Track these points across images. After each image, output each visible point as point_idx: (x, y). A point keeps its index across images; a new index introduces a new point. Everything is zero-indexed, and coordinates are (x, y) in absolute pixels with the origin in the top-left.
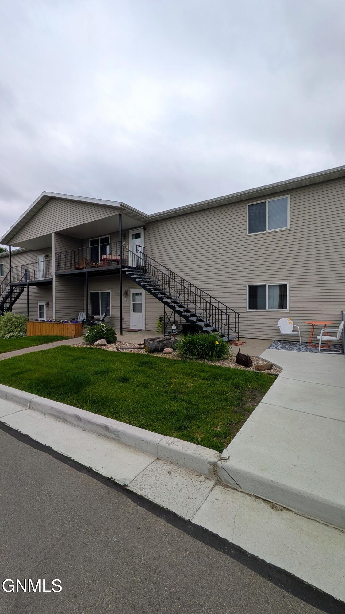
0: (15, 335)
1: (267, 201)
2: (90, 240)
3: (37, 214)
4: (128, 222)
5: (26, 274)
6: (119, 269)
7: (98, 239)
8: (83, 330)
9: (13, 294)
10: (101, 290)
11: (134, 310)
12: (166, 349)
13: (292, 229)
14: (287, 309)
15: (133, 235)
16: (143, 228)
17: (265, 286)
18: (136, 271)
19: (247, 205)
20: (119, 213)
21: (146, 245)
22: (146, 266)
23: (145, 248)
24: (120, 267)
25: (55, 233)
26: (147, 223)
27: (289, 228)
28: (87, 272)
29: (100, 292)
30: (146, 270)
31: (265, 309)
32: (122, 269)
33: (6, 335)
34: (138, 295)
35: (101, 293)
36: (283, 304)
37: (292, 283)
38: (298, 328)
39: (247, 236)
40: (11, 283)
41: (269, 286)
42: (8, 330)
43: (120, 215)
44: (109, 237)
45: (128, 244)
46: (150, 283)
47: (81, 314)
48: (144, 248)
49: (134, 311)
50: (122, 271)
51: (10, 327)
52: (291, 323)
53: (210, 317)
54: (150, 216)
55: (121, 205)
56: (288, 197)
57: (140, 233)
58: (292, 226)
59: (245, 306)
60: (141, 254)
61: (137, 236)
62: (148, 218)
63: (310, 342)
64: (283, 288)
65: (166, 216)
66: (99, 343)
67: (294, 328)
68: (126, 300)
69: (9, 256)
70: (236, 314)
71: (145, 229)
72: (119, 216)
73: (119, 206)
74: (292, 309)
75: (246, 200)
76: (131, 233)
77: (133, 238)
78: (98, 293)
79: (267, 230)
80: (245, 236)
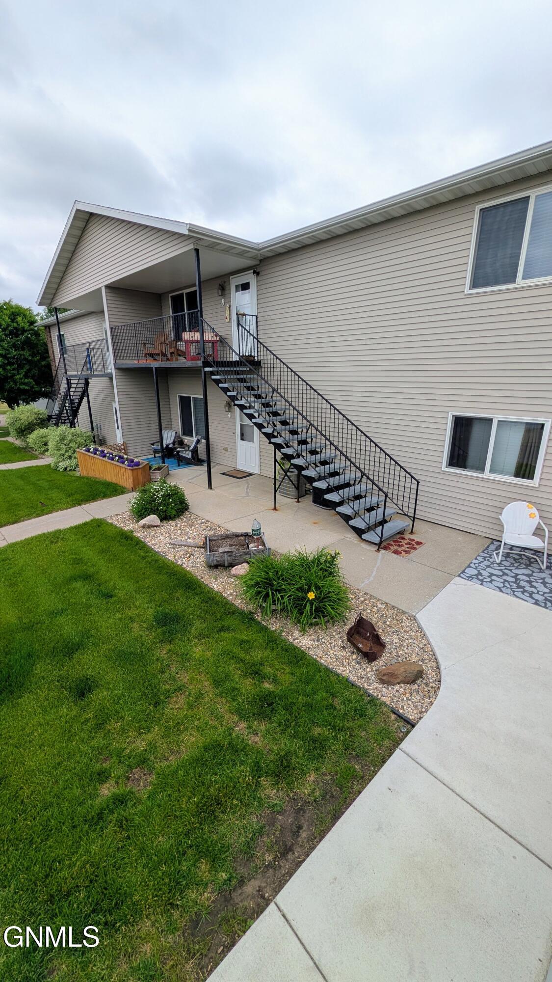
0: (72, 464)
1: (533, 194)
2: (170, 295)
3: (78, 247)
4: (211, 264)
5: (88, 356)
6: (200, 368)
7: (182, 295)
8: (151, 474)
9: (72, 390)
10: (195, 394)
11: (242, 435)
12: (236, 569)
14: (532, 479)
15: (237, 287)
16: (252, 271)
17: (490, 421)
19: (478, 208)
20: (191, 247)
21: (260, 310)
22: (259, 354)
23: (257, 316)
24: (201, 365)
25: (107, 287)
26: (261, 261)
28: (156, 368)
29: (192, 396)
30: (260, 362)
31: (482, 469)
32: (206, 369)
33: (60, 464)
35: (194, 398)
36: (525, 469)
38: (544, 530)
39: (466, 295)
40: (66, 373)
41: (499, 422)
42: (63, 455)
43: (197, 251)
44: (196, 291)
45: (230, 306)
46: (264, 389)
48: (255, 317)
49: (242, 439)
50: (205, 372)
52: (532, 515)
53: (362, 477)
54: (261, 246)
55: (189, 230)
57: (248, 283)
59: (439, 460)
60: (242, 332)
61: (245, 287)
62: (259, 250)
64: (534, 433)
66: (146, 524)
67: (537, 528)
68: (230, 416)
69: (55, 324)
70: (414, 481)
71: (257, 273)
72: (194, 254)
73: (186, 233)
74: (543, 482)
75: (477, 194)
76: (235, 281)
77: (237, 291)
78: (190, 397)
79: (520, 281)
80: (461, 295)
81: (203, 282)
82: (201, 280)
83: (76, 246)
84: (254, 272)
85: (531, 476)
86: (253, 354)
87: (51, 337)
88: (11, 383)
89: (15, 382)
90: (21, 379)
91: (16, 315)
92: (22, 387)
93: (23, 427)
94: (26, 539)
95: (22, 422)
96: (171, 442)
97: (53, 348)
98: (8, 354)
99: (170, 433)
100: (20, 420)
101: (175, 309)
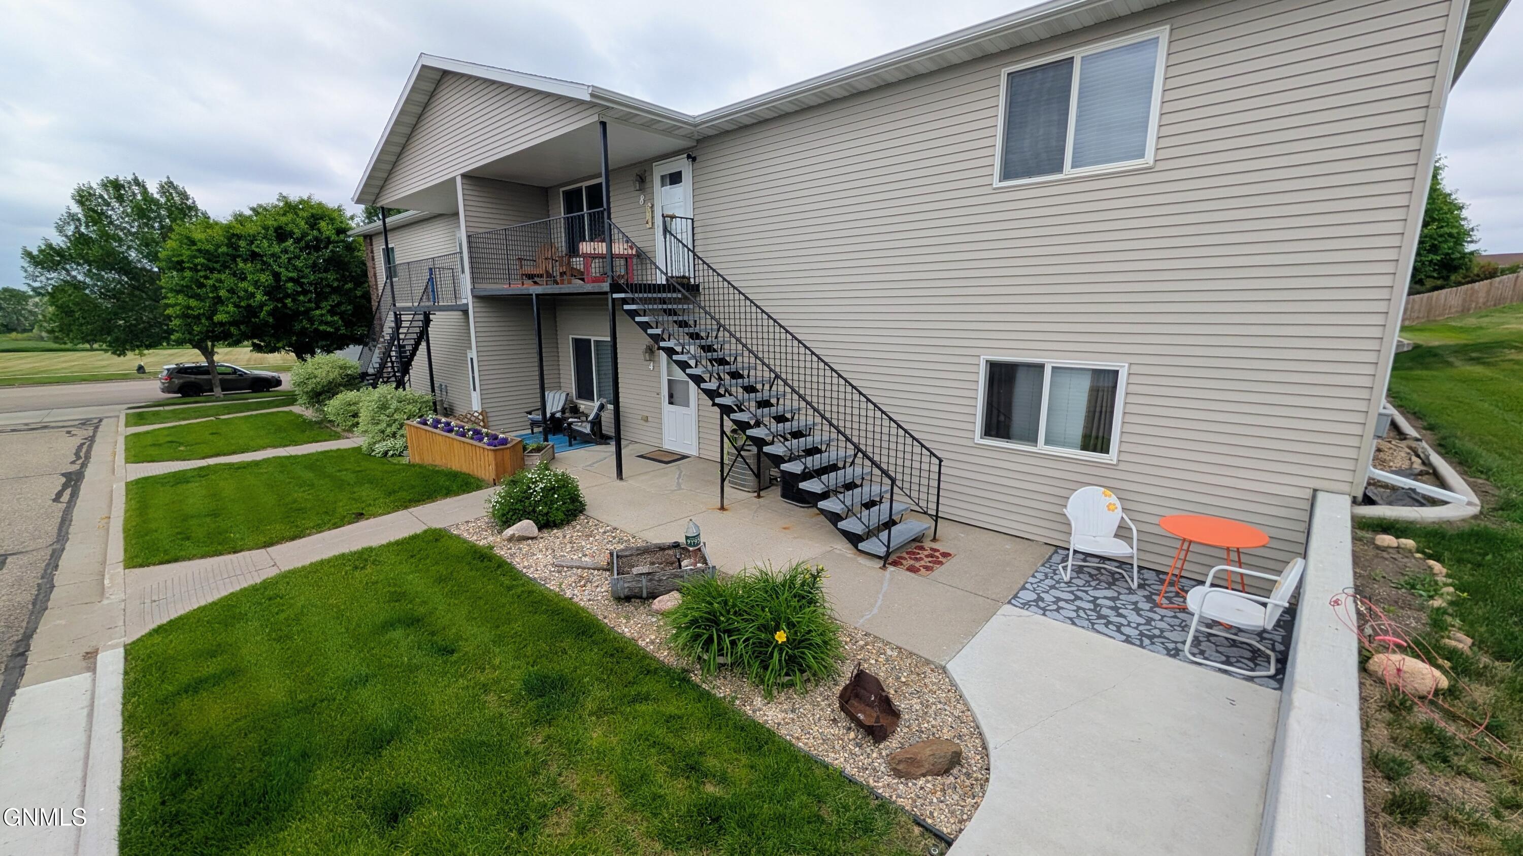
0: (397, 446)
1: (1078, 54)
2: (561, 190)
3: (422, 118)
4: (631, 143)
5: (431, 279)
6: (606, 293)
7: (580, 189)
8: (526, 458)
9: (401, 331)
10: (598, 335)
11: (671, 396)
12: (659, 602)
13: (1161, 166)
14: (1107, 452)
15: (663, 178)
16: (685, 156)
17: (1041, 367)
19: (1005, 71)
20: (595, 118)
21: (697, 211)
22: (697, 274)
23: (692, 220)
24: (608, 290)
25: (464, 176)
26: (698, 141)
27: (1151, 163)
28: (537, 295)
29: (593, 339)
30: (698, 286)
31: (1034, 440)
32: (615, 296)
33: (377, 446)
35: (596, 341)
36: (1095, 436)
37: (1135, 369)
38: (1131, 529)
39: (994, 189)
40: (395, 305)
41: (1054, 369)
42: (383, 432)
43: (604, 124)
44: (601, 184)
45: (653, 206)
46: (704, 325)
47: (551, 394)
48: (690, 221)
49: (671, 403)
50: (614, 300)
52: (1112, 507)
53: (855, 455)
54: (698, 120)
55: (592, 95)
56: (1162, 33)
57: (680, 172)
58: (1162, 154)
59: (969, 427)
60: (671, 242)
61: (675, 178)
62: (696, 126)
63: (1176, 572)
64: (1103, 383)
65: (766, 111)
66: (514, 534)
67: (1119, 527)
68: (651, 368)
69: (381, 233)
70: (933, 458)
71: (693, 159)
72: (599, 128)
73: (587, 98)
74: (1124, 457)
75: (1002, 53)
76: (661, 170)
77: (663, 185)
78: (589, 341)
79: (1068, 170)
80: (988, 190)
81: (613, 170)
82: (610, 168)
83: (419, 118)
84: (689, 157)
85: (1105, 449)
86: (687, 275)
87: (372, 252)
88: (305, 322)
89: (311, 321)
90: (322, 315)
91: (318, 219)
92: (321, 328)
93: (319, 387)
94: (311, 564)
95: (318, 380)
96: (560, 408)
97: (374, 268)
98: (303, 277)
99: (557, 396)
100: (315, 377)
101: (569, 210)
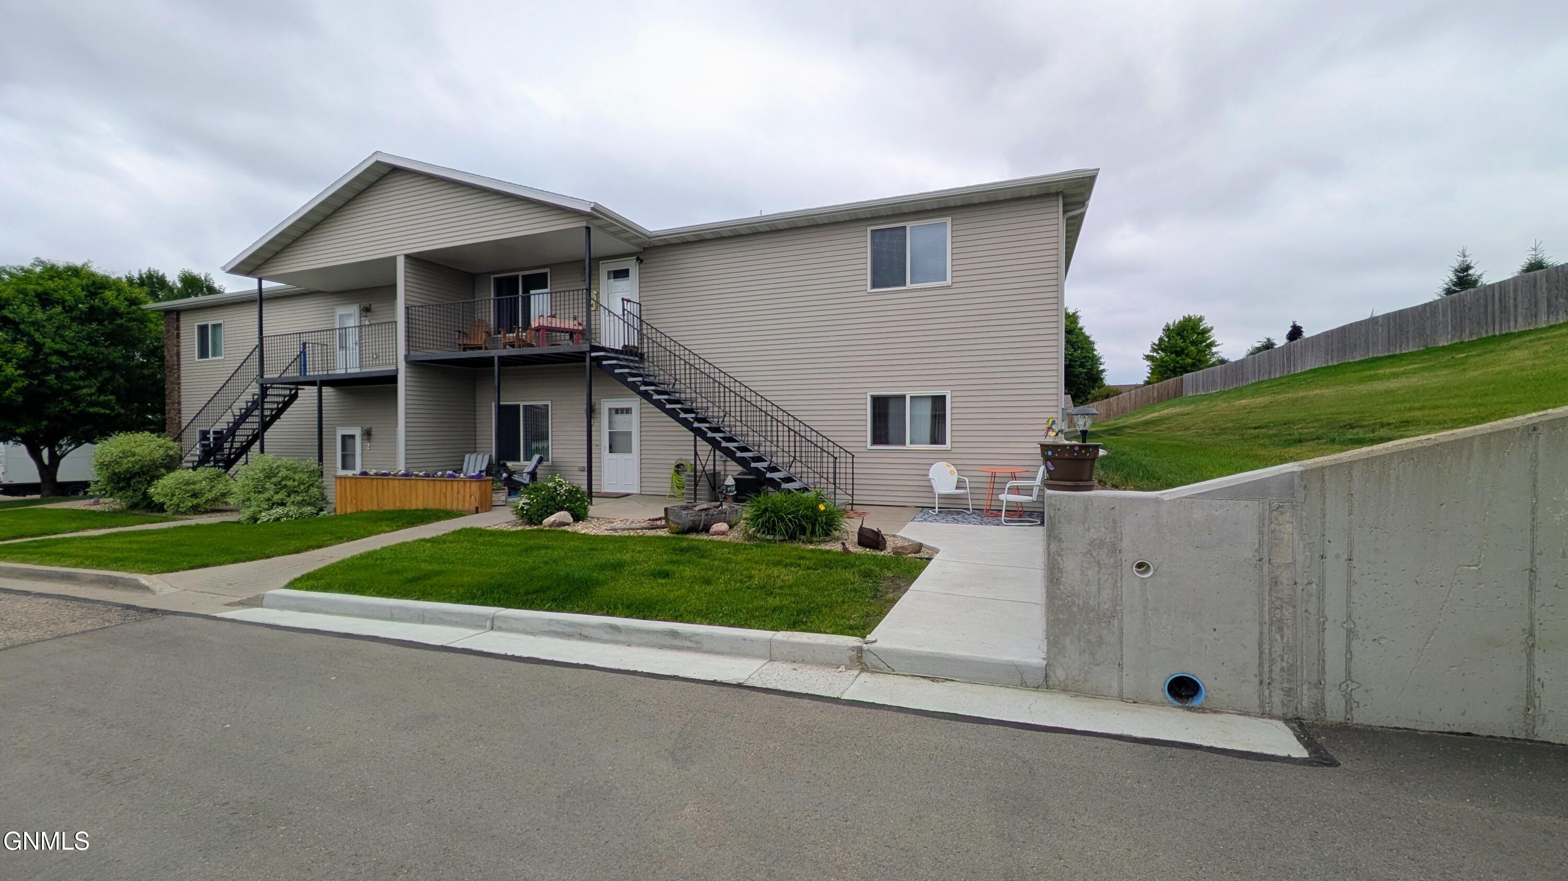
0: (291, 513)
1: (909, 225)
2: (493, 276)
3: (349, 203)
4: (602, 243)
5: (303, 352)
6: (584, 353)
7: (517, 277)
10: (531, 399)
11: (610, 446)
12: (716, 526)
13: (955, 285)
14: (945, 444)
15: (609, 272)
16: (635, 258)
17: (903, 397)
18: (627, 360)
19: (869, 229)
20: (584, 224)
21: (642, 299)
22: (643, 346)
23: (640, 304)
24: (588, 349)
25: (407, 256)
26: (645, 249)
27: (950, 283)
28: (499, 357)
29: (522, 404)
30: (643, 355)
31: (904, 443)
32: (593, 354)
33: (263, 514)
34: (622, 413)
35: (525, 407)
36: (937, 437)
37: (955, 394)
38: (966, 481)
39: (869, 293)
40: (262, 377)
41: (911, 397)
42: (269, 500)
43: (588, 229)
44: (548, 273)
45: (598, 290)
47: (470, 457)
48: (638, 305)
49: (611, 449)
50: (590, 357)
51: (272, 493)
52: (952, 473)
54: (654, 234)
55: (592, 209)
56: (948, 220)
57: (628, 270)
58: (955, 280)
59: (863, 439)
61: (622, 274)
62: (650, 238)
63: (988, 508)
64: (939, 402)
66: (556, 520)
67: (958, 481)
70: (848, 455)
71: (640, 261)
72: (584, 231)
73: (589, 210)
74: (955, 445)
75: (867, 219)
76: (605, 268)
77: (609, 278)
78: (518, 406)
79: (909, 285)
80: (864, 293)
84: (638, 259)
85: (943, 442)
86: (636, 345)
87: (178, 328)
88: (66, 403)
89: (76, 401)
90: (91, 395)
91: (100, 288)
92: (92, 410)
93: (137, 467)
95: (137, 458)
97: (179, 346)
98: (73, 350)
100: (134, 455)
101: (498, 292)
